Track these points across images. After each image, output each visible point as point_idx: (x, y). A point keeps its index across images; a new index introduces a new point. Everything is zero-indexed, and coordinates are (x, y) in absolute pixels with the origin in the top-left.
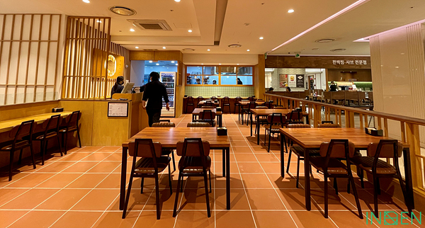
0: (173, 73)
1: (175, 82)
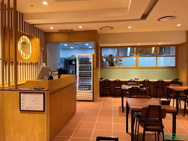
0: (90, 55)
1: (92, 65)
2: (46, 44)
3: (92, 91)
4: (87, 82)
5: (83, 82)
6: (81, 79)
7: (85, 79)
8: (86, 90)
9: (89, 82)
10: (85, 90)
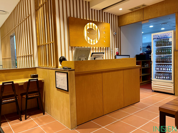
0: (169, 33)
1: (172, 46)
2: (120, 28)
3: (172, 81)
4: (167, 69)
5: (161, 69)
6: (158, 64)
7: (165, 65)
8: (166, 79)
9: (169, 69)
10: (164, 79)
